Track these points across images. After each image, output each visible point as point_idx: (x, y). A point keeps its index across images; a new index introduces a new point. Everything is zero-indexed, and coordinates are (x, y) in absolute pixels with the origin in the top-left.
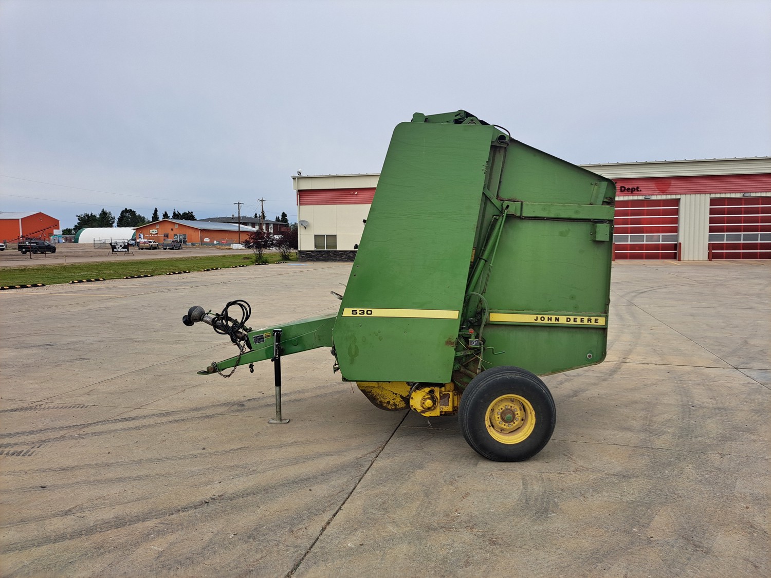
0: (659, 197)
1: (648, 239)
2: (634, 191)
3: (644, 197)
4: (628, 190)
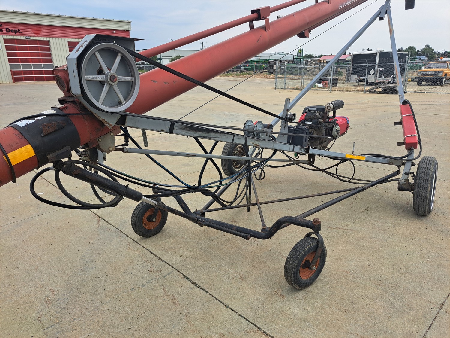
0: (36, 38)
1: (35, 67)
2: (17, 32)
3: (25, 37)
4: (12, 31)
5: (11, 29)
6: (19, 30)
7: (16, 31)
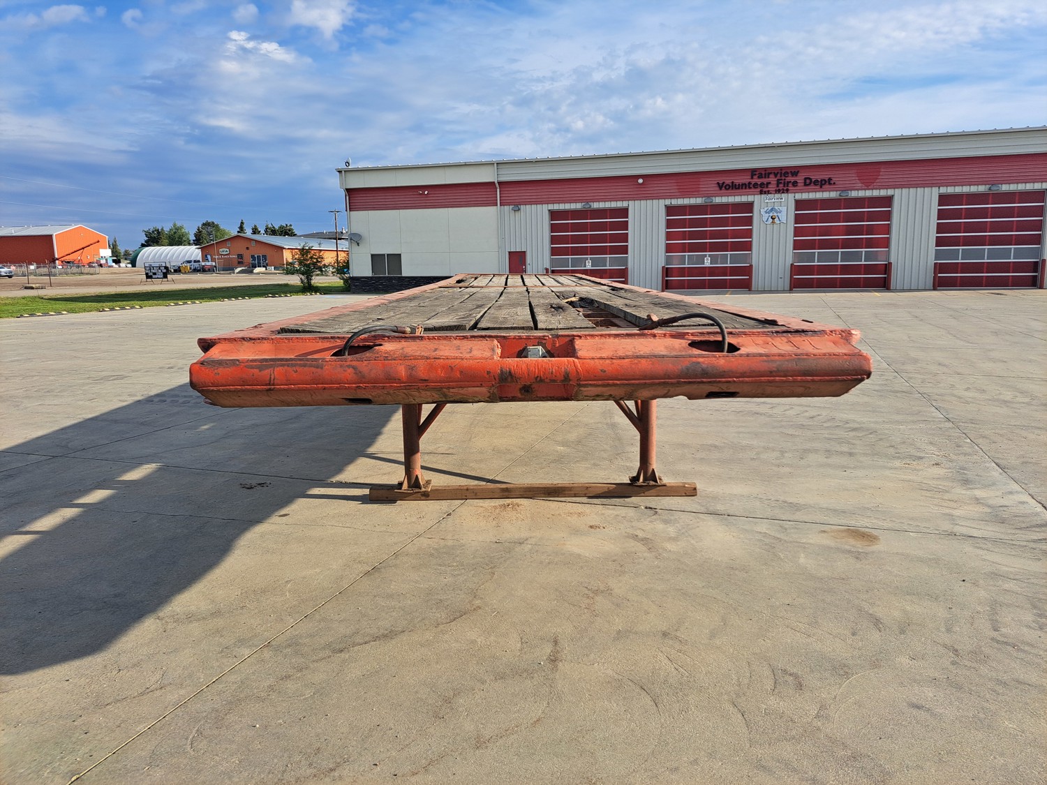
0: (861, 194)
2: (825, 184)
3: (838, 192)
4: (817, 181)
5: (814, 178)
6: (830, 179)
7: (823, 182)
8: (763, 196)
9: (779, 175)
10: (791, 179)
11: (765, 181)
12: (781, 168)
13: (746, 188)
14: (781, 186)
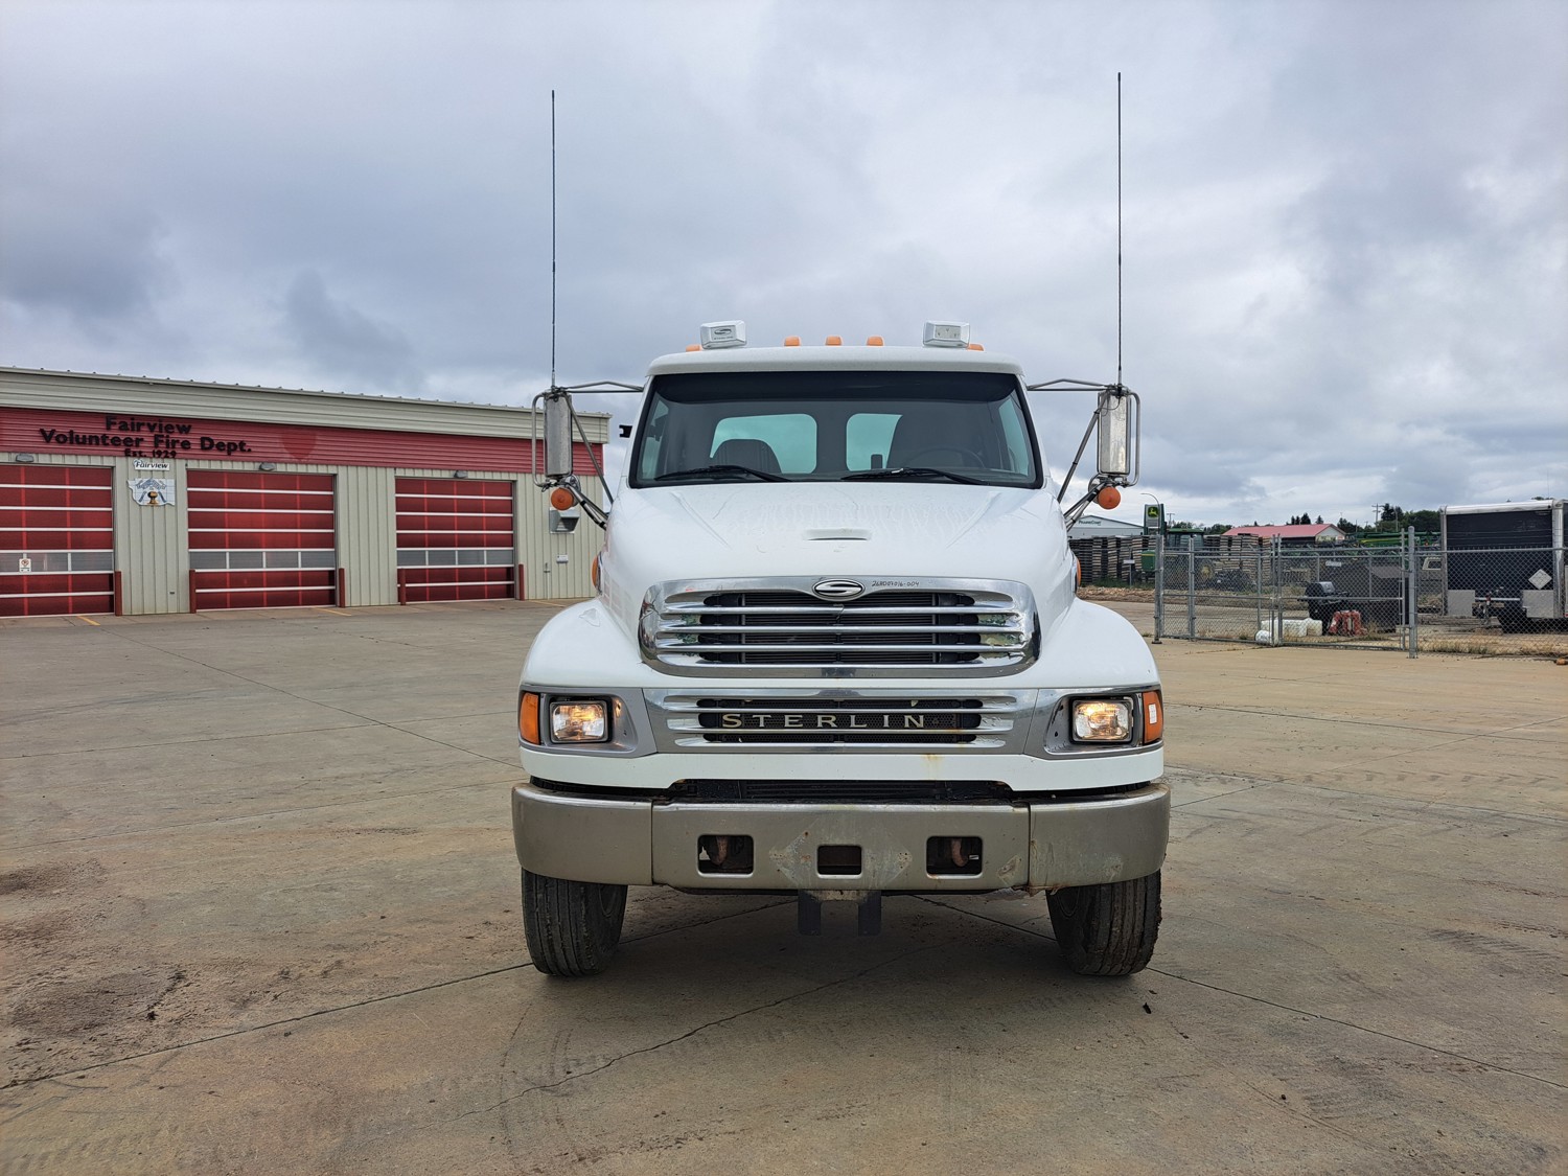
0: (291, 468)
1: (272, 560)
2: (235, 450)
3: (257, 465)
4: (220, 447)
5: (216, 439)
6: (242, 444)
7: (232, 448)
8: (130, 459)
9: (157, 429)
10: (176, 436)
11: (133, 435)
12: (160, 418)
13: (97, 444)
14: (162, 447)
